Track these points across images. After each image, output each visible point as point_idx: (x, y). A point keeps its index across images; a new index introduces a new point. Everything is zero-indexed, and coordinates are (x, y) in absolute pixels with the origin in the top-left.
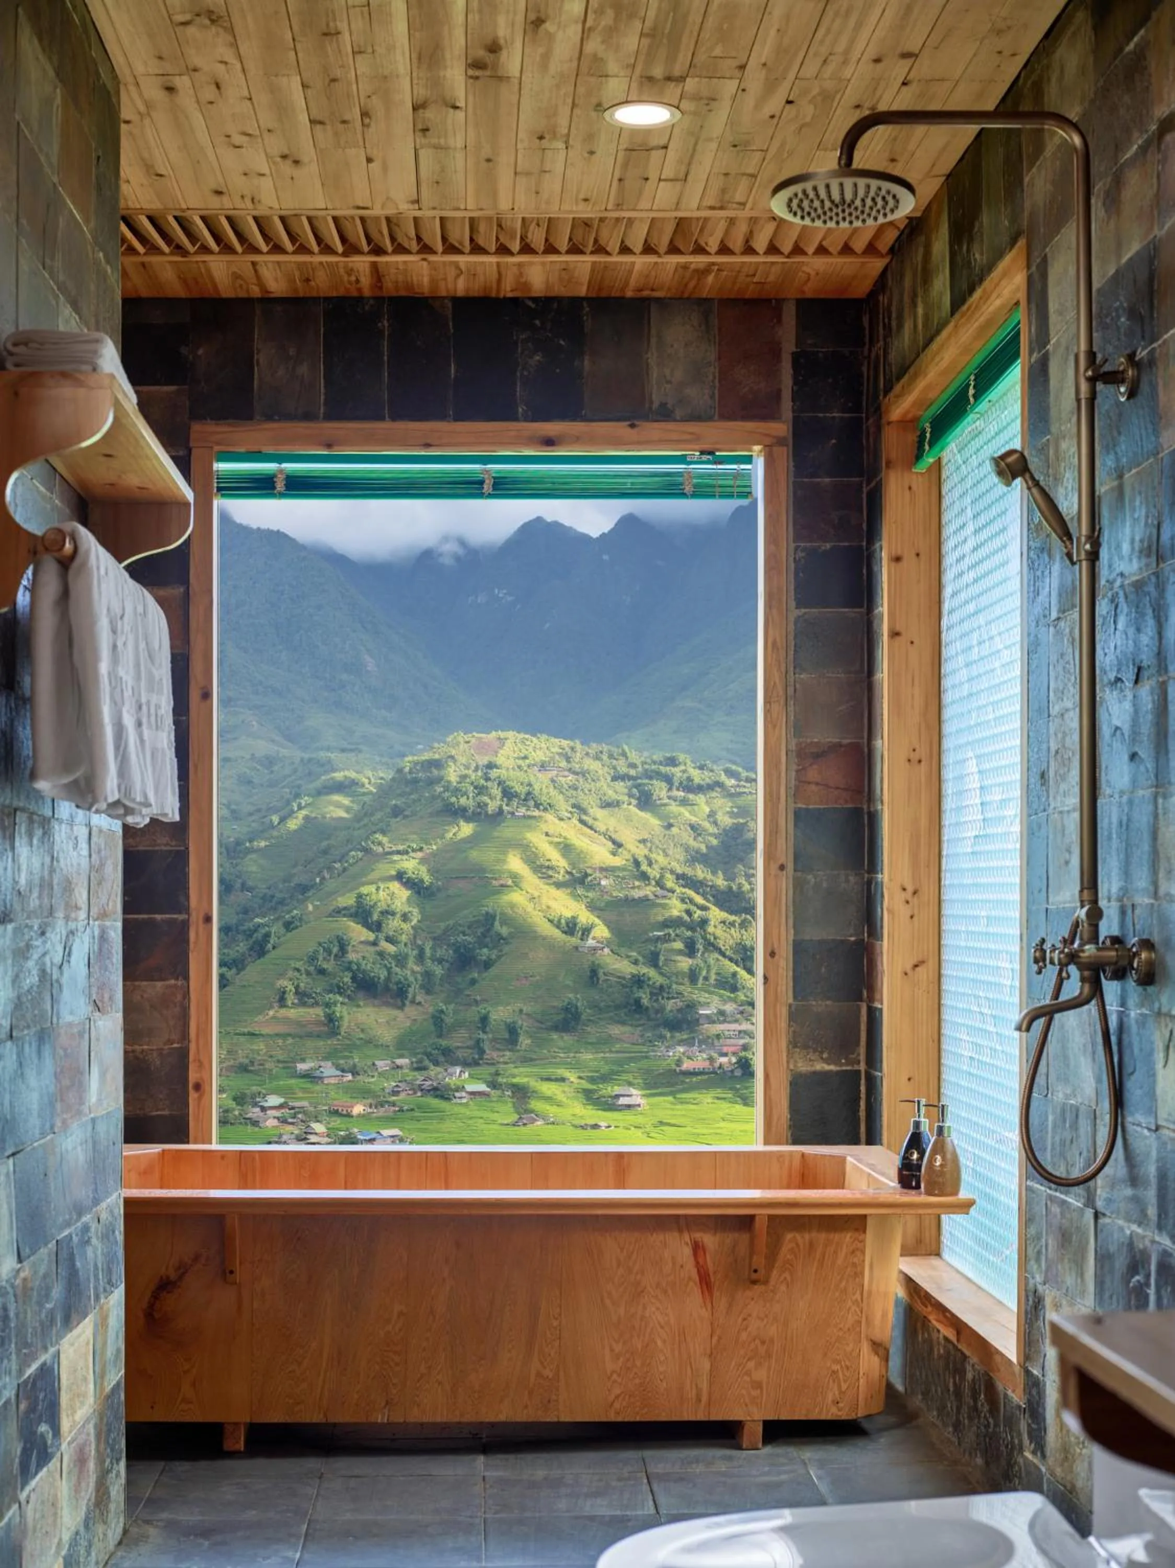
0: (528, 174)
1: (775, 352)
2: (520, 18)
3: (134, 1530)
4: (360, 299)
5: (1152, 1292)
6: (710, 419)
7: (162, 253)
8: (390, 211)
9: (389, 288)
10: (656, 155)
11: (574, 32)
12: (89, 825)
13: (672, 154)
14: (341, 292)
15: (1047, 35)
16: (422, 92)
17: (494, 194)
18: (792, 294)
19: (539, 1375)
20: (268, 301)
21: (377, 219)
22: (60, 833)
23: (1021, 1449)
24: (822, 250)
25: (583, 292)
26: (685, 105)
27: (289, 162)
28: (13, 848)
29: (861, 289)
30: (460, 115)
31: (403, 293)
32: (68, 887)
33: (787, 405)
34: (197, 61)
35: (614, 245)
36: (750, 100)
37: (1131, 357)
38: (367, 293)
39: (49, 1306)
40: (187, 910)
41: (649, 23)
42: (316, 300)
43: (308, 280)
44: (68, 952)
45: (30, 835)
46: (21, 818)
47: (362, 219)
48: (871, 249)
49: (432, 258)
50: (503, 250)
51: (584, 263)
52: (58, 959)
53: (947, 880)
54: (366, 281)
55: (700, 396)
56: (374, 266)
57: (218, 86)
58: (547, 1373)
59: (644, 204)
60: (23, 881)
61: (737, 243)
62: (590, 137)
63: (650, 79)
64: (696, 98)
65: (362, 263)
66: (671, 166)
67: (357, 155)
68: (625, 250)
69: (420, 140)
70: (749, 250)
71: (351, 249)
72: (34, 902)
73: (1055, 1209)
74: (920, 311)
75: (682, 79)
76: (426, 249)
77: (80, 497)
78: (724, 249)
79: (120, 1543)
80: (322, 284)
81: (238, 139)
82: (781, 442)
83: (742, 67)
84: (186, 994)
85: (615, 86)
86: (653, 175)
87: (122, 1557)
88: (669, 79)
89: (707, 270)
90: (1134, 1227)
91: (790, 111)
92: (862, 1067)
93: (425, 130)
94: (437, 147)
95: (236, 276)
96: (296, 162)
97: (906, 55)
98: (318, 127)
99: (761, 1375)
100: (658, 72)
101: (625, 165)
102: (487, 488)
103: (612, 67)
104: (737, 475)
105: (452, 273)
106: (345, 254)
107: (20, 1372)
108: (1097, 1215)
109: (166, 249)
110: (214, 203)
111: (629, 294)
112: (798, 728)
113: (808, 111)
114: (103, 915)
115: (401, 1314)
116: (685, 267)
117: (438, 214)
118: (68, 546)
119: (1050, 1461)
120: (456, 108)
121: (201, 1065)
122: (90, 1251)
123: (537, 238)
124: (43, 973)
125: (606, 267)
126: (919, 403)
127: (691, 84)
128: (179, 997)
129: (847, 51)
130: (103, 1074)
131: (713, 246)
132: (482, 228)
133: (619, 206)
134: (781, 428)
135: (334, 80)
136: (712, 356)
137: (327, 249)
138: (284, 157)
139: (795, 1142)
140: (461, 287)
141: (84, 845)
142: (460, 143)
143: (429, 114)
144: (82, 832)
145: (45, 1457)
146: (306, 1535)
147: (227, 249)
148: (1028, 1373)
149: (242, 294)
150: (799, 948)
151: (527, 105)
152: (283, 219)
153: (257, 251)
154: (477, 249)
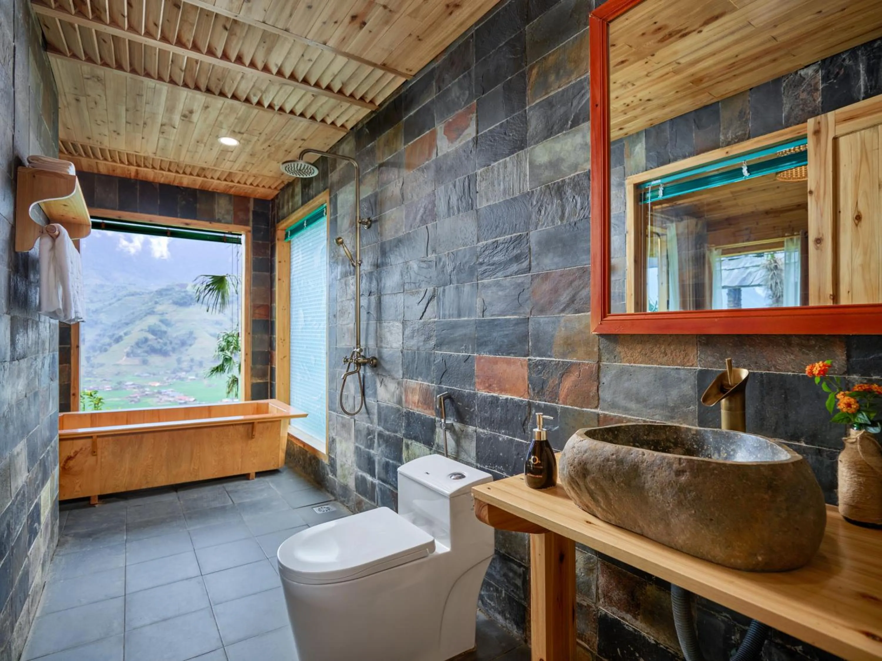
0: (191, 152)
1: (248, 210)
2: (202, 105)
3: (62, 539)
4: (130, 179)
5: (376, 440)
6: (231, 224)
7: (64, 153)
8: (146, 155)
9: (140, 177)
10: (229, 153)
11: (216, 113)
12: (50, 323)
13: (233, 154)
14: (124, 176)
15: (339, 141)
16: (165, 121)
17: (179, 156)
18: (253, 196)
19: (194, 469)
20: (99, 175)
21: (141, 156)
22: (41, 326)
23: (328, 474)
24: (264, 187)
25: (197, 187)
26: (242, 141)
27: (115, 134)
28: (27, 333)
29: (270, 198)
30: (175, 130)
31: (144, 179)
32: (43, 343)
33: (251, 223)
34: (90, 93)
35: (209, 176)
36: (259, 143)
37: (369, 219)
38: (132, 177)
39: (37, 482)
40: (70, 344)
41: (239, 116)
42: (116, 177)
43: (114, 171)
44: (43, 364)
45: (32, 327)
46: (30, 322)
47: (136, 156)
48: (276, 188)
49: (155, 171)
50: (177, 172)
51: (200, 180)
52: (40, 367)
53: (292, 337)
54: (133, 174)
55: (229, 218)
56: (137, 170)
57: (96, 103)
58: (196, 468)
59: (222, 166)
60: (30, 343)
61: (242, 182)
62: (212, 145)
63: (234, 132)
64: (245, 140)
65: (133, 168)
66: (232, 157)
67: (139, 136)
68: (212, 178)
69: (161, 135)
70: (245, 183)
71: (130, 164)
72: (33, 350)
73: (340, 419)
74: (290, 204)
75: (243, 133)
76: (153, 168)
77: (48, 218)
78: (239, 182)
79: (57, 545)
80: (118, 173)
81: (99, 122)
82: (249, 231)
83: (260, 134)
84: (70, 368)
85: (224, 131)
86: (227, 158)
87: (59, 551)
88: (240, 133)
89: (232, 187)
90: (369, 425)
91: (269, 148)
92: (269, 381)
93: (163, 133)
94: (166, 138)
95: (90, 166)
96: (118, 134)
97: (303, 140)
98: (128, 125)
99: (254, 461)
100: (237, 130)
101: (220, 154)
102: (169, 234)
103: (224, 126)
104: (238, 238)
105: (161, 176)
106: (128, 165)
107: (29, 510)
108: (355, 421)
109: (66, 153)
110: (86, 142)
111: (210, 190)
112: (253, 300)
113: (273, 149)
114: (54, 351)
115: (151, 458)
116: (227, 185)
117: (161, 158)
118: (57, 233)
119: (339, 478)
120: (174, 128)
121: (75, 388)
122: (49, 458)
123: (188, 170)
124: (35, 372)
125: (206, 182)
126: (287, 226)
127: (245, 136)
128: (67, 369)
129: (289, 136)
130: (53, 400)
131: (236, 181)
132: (173, 165)
133: (215, 165)
134: (249, 228)
135: (137, 111)
136: (232, 208)
137: (122, 162)
138: (115, 131)
139: (253, 399)
140: (162, 181)
141: (48, 329)
142: (173, 139)
143: (165, 128)
144: (47, 325)
145: (36, 534)
146: (126, 529)
147: (87, 156)
148: (330, 457)
149: (91, 171)
150: (253, 353)
151: (196, 131)
152: (109, 151)
153: (98, 158)
154: (169, 170)
